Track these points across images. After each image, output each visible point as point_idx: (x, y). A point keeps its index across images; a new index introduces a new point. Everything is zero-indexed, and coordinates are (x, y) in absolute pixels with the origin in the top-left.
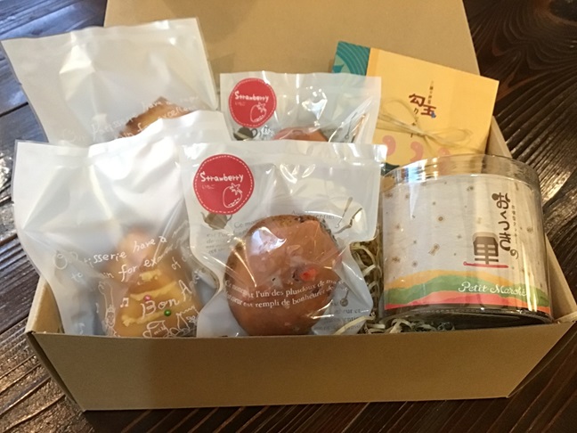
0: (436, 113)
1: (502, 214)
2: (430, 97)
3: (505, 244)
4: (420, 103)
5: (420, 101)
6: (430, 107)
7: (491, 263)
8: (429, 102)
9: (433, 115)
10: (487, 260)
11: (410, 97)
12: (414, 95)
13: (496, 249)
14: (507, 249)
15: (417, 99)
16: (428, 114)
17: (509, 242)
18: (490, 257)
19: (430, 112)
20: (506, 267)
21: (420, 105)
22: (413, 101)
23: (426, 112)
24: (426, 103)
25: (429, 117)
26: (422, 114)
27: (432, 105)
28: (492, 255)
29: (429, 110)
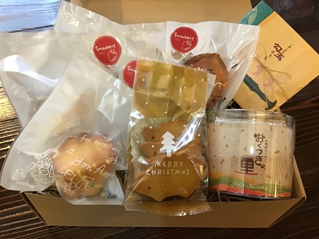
0: (282, 59)
1: (259, 145)
2: (286, 50)
3: (258, 162)
4: (278, 50)
5: (279, 49)
6: (281, 55)
7: (249, 172)
8: (283, 52)
9: (280, 60)
10: (247, 171)
11: (275, 44)
12: (278, 45)
13: (253, 165)
14: (259, 165)
15: (278, 47)
16: (278, 57)
17: (261, 161)
18: (249, 169)
19: (280, 57)
20: (257, 174)
21: (277, 51)
22: (275, 47)
23: (278, 56)
24: (281, 52)
25: (277, 59)
26: (275, 55)
27: (283, 54)
28: (250, 168)
29: (280, 56)
